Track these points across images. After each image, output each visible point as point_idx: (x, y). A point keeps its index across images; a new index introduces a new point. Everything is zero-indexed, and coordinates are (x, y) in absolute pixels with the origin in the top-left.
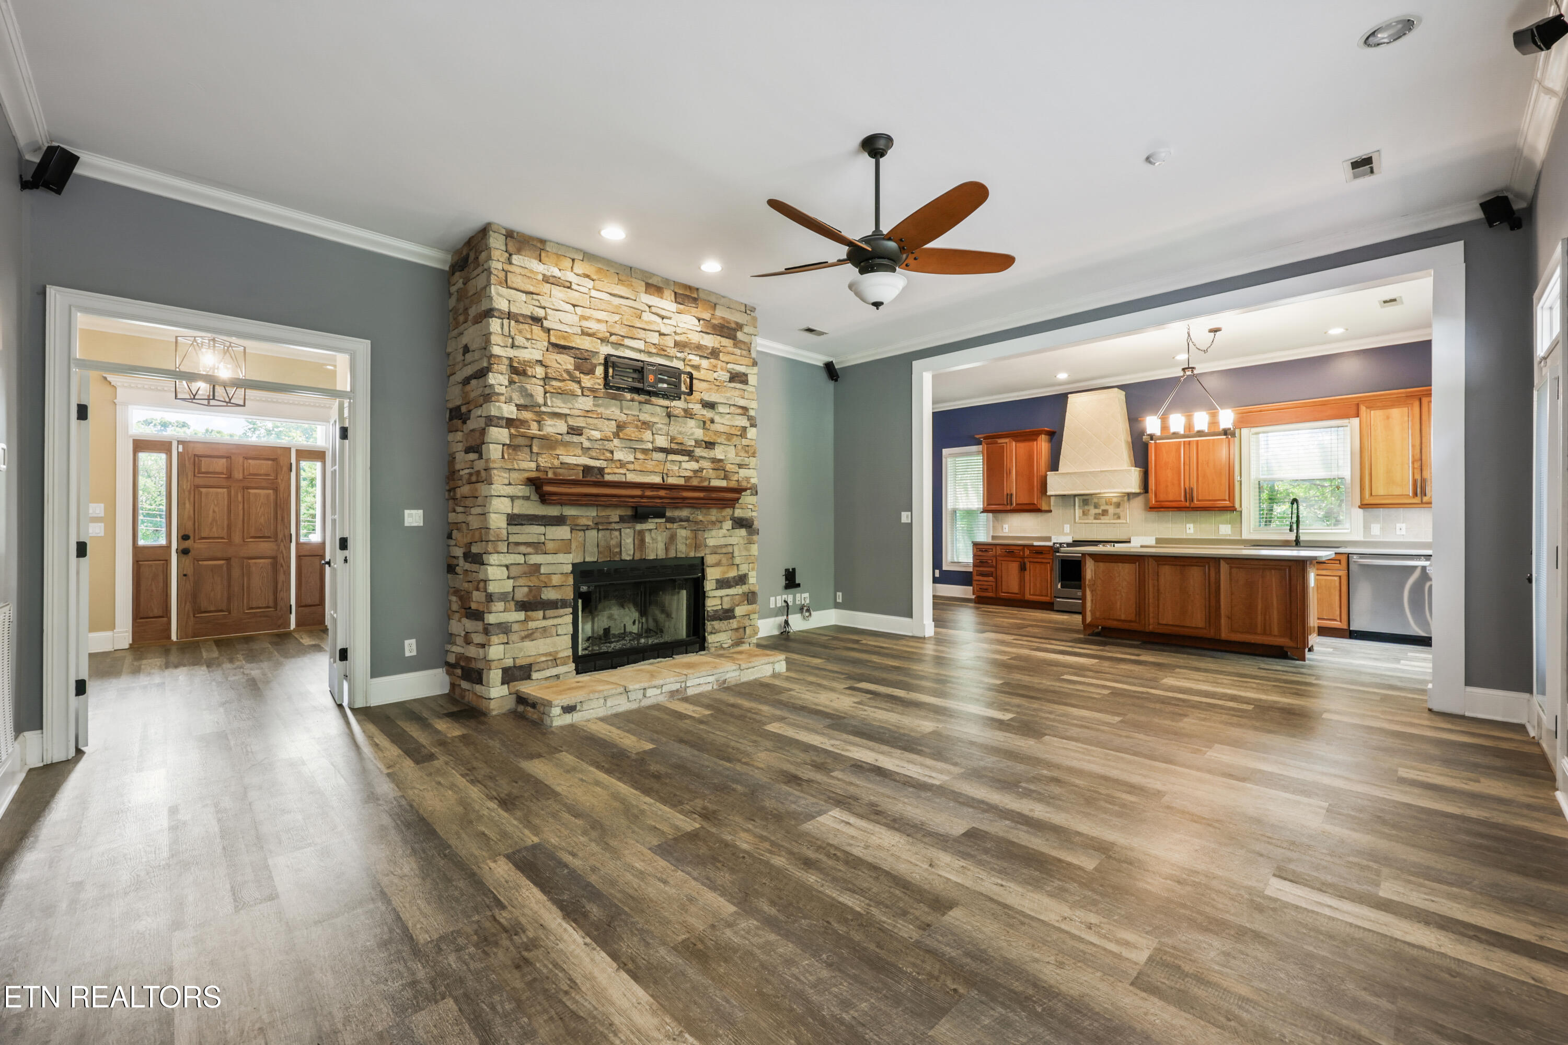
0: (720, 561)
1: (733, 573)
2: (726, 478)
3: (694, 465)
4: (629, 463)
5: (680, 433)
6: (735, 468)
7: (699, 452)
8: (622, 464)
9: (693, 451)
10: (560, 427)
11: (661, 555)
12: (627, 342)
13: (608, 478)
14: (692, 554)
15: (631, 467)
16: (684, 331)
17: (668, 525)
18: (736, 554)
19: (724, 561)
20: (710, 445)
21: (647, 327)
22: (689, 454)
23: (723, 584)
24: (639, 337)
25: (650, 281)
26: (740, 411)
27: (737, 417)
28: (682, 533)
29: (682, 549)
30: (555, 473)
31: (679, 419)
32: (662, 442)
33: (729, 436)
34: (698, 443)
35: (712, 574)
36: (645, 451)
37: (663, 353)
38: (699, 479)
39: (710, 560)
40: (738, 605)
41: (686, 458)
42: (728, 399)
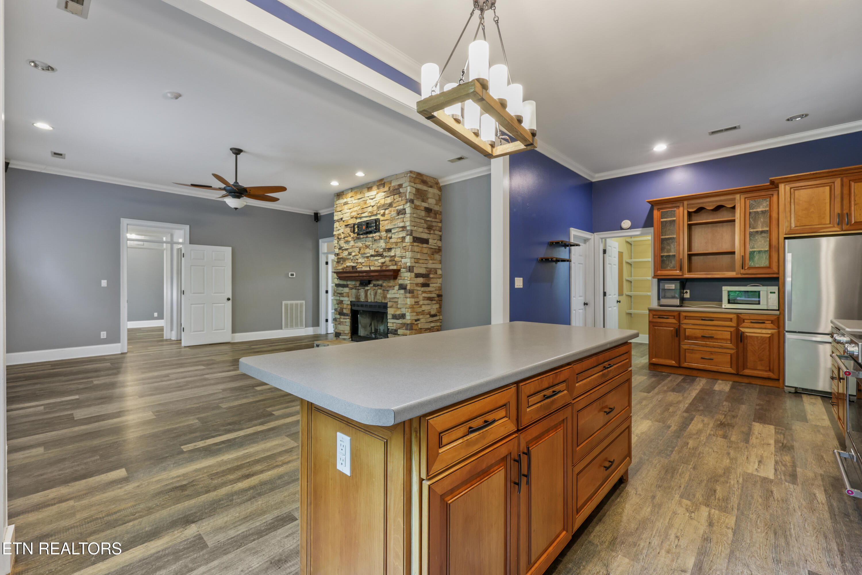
0: (393, 305)
1: (398, 312)
2: (396, 264)
3: (383, 260)
4: (363, 263)
5: (378, 247)
6: (400, 259)
7: (385, 254)
8: (361, 263)
9: (383, 254)
10: (346, 253)
11: (373, 301)
12: (363, 215)
13: (358, 269)
14: (383, 301)
15: (363, 264)
16: (379, 201)
17: (374, 288)
18: (399, 302)
19: (395, 306)
20: (390, 249)
21: (367, 206)
22: (381, 255)
23: (395, 317)
24: (365, 211)
25: (368, 187)
26: (401, 229)
27: (400, 233)
28: (379, 291)
29: (379, 299)
30: (346, 270)
31: (378, 241)
32: (372, 252)
33: (396, 243)
34: (385, 250)
35: (391, 311)
36: (367, 257)
37: (373, 214)
38: (385, 267)
39: (389, 304)
40: (399, 329)
41: (380, 258)
42: (395, 225)
